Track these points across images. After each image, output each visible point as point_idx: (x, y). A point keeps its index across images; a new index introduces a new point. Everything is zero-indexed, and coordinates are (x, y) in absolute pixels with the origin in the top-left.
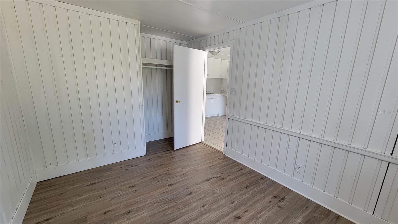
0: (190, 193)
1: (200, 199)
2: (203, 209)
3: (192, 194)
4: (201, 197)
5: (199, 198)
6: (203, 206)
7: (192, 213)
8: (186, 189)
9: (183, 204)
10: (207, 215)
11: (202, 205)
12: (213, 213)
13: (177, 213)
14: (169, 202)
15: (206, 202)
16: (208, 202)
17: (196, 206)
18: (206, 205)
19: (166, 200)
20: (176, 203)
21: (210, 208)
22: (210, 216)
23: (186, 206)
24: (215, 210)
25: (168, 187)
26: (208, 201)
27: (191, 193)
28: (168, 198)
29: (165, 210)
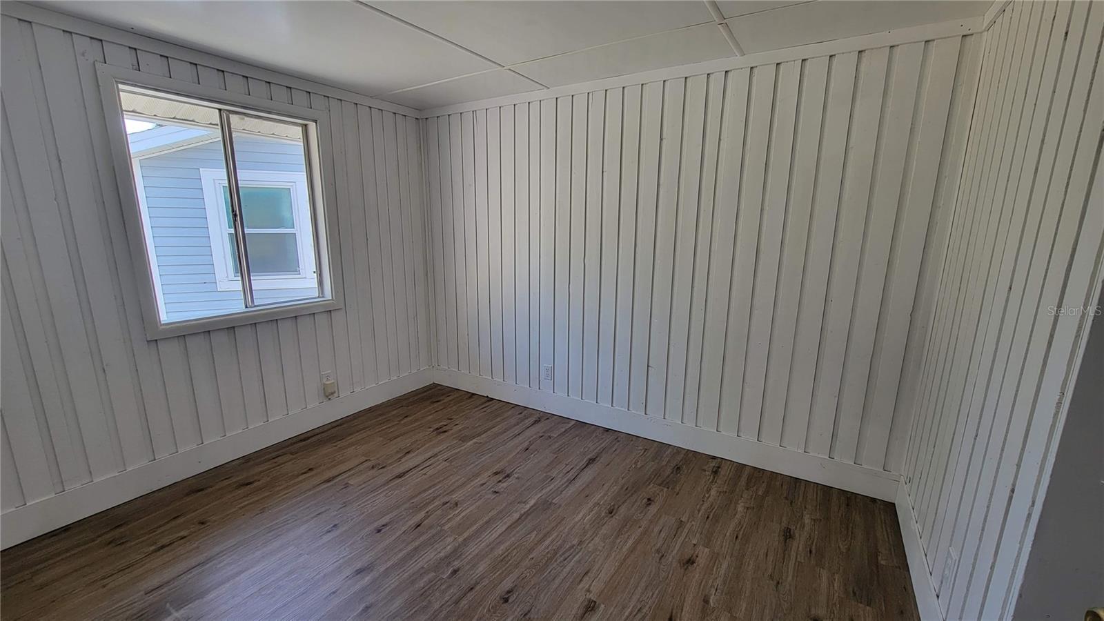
0: (510, 601)
1: (472, 589)
2: (456, 564)
3: (500, 598)
4: (469, 595)
5: (474, 591)
6: (458, 571)
7: (480, 548)
8: (529, 611)
9: (510, 562)
10: (442, 554)
11: (461, 575)
12: (427, 562)
13: (513, 539)
14: (549, 555)
15: (449, 587)
16: (443, 587)
17: (474, 566)
18: (449, 577)
19: (561, 556)
20: (533, 559)
21: (435, 572)
22: (433, 554)
23: (501, 558)
24: (422, 571)
25: (592, 596)
26: (444, 592)
27: (506, 600)
28: (560, 562)
29: (545, 536)
